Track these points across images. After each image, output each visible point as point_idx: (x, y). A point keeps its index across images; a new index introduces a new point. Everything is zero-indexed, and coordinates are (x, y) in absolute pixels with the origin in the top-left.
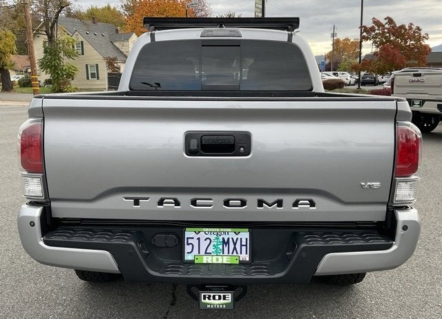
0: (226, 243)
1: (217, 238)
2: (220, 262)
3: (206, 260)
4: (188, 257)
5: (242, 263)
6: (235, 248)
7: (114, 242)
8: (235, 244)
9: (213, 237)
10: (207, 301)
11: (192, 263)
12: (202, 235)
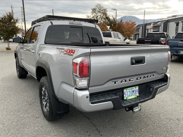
0: (133, 91)
1: (131, 91)
2: (133, 98)
3: (130, 98)
4: (125, 98)
5: (138, 97)
6: (135, 93)
7: (112, 98)
8: (135, 91)
9: (130, 90)
10: (135, 110)
11: (126, 100)
12: (128, 90)
